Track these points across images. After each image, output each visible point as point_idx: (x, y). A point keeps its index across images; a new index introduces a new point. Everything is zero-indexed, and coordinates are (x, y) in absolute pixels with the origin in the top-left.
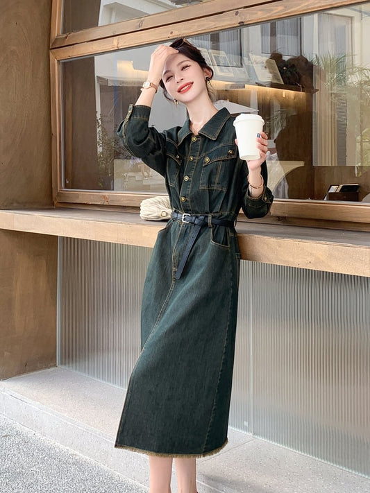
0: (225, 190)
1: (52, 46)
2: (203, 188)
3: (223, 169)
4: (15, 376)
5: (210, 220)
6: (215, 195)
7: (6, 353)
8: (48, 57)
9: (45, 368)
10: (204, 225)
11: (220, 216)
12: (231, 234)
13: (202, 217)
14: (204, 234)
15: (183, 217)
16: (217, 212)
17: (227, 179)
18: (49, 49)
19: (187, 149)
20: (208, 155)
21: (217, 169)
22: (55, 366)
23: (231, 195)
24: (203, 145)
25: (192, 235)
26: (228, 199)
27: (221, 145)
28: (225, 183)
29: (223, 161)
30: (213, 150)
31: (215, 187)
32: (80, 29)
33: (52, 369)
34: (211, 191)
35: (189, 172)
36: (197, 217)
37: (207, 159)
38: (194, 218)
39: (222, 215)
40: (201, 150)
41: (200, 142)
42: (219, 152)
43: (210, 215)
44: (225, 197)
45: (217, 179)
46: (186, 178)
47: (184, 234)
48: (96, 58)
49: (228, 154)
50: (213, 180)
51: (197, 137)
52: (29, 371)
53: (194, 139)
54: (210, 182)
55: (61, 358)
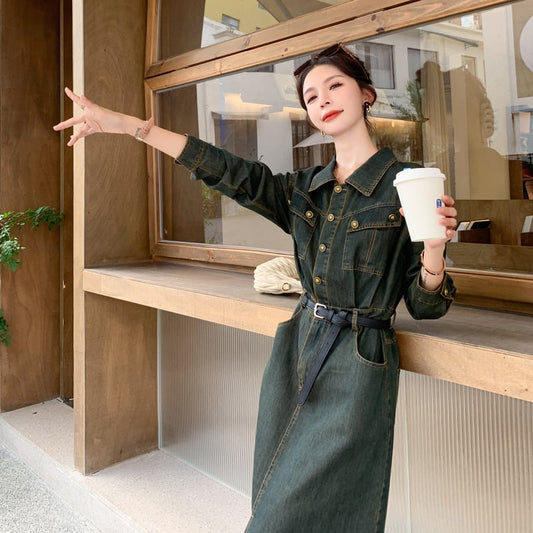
0: (379, 275)
1: (147, 74)
2: (346, 268)
3: (379, 242)
4: (108, 466)
5: (354, 320)
6: (364, 279)
7: (96, 440)
8: (143, 87)
9: (145, 453)
10: (346, 326)
11: (370, 314)
12: (387, 342)
13: (344, 314)
14: (345, 340)
15: (315, 309)
16: (367, 308)
17: (384, 257)
18: (145, 78)
19: (325, 203)
20: (357, 217)
21: (368, 243)
22: (157, 448)
23: (390, 281)
24: (350, 200)
25: (327, 339)
26: (384, 288)
27: (378, 204)
28: (381, 264)
29: (378, 229)
30: (364, 209)
31: (365, 269)
32: (180, 53)
33: (153, 454)
34: (357, 274)
35: (326, 238)
36: (336, 312)
37: (355, 224)
38: (331, 313)
39: (373, 312)
40: (347, 206)
41: (346, 195)
42: (374, 215)
43: (355, 311)
44: (379, 285)
45: (367, 255)
46: (322, 247)
47: (315, 336)
48: (199, 85)
49: (389, 220)
50: (362, 257)
51: (343, 186)
52: (125, 459)
53: (338, 189)
54: (357, 260)
55: (164, 439)
